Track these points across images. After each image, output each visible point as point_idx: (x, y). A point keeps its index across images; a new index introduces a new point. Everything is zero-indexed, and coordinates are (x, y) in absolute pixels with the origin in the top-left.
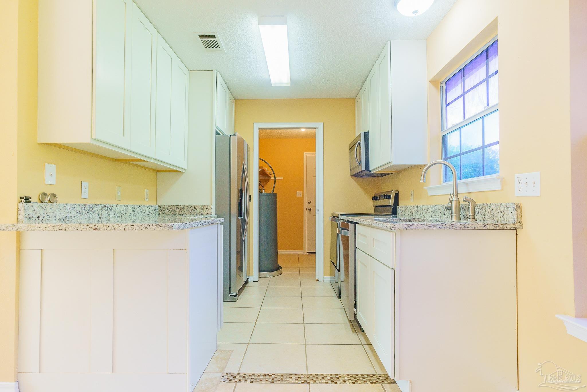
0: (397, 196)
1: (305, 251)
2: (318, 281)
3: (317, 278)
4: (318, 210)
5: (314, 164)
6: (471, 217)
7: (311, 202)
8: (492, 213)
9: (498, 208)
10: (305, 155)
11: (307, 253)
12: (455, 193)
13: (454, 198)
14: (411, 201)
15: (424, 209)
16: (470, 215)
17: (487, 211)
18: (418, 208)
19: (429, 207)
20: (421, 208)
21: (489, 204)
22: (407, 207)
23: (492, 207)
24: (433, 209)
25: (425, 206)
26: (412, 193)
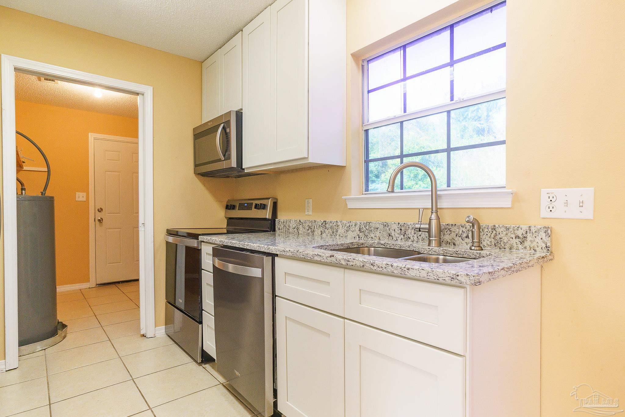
0: (275, 205)
1: (92, 283)
2: (145, 336)
3: (142, 332)
4: (143, 225)
5: (134, 155)
6: (476, 244)
7: (102, 209)
8: (498, 237)
9: (512, 232)
10: (91, 137)
11: (96, 285)
12: (434, 209)
13: (434, 216)
14: (307, 213)
15: (342, 226)
16: (474, 241)
17: (487, 235)
18: (326, 224)
19: (354, 224)
20: (335, 224)
21: (491, 226)
22: (300, 221)
23: (499, 230)
24: (363, 227)
25: (345, 222)
26: (308, 203)
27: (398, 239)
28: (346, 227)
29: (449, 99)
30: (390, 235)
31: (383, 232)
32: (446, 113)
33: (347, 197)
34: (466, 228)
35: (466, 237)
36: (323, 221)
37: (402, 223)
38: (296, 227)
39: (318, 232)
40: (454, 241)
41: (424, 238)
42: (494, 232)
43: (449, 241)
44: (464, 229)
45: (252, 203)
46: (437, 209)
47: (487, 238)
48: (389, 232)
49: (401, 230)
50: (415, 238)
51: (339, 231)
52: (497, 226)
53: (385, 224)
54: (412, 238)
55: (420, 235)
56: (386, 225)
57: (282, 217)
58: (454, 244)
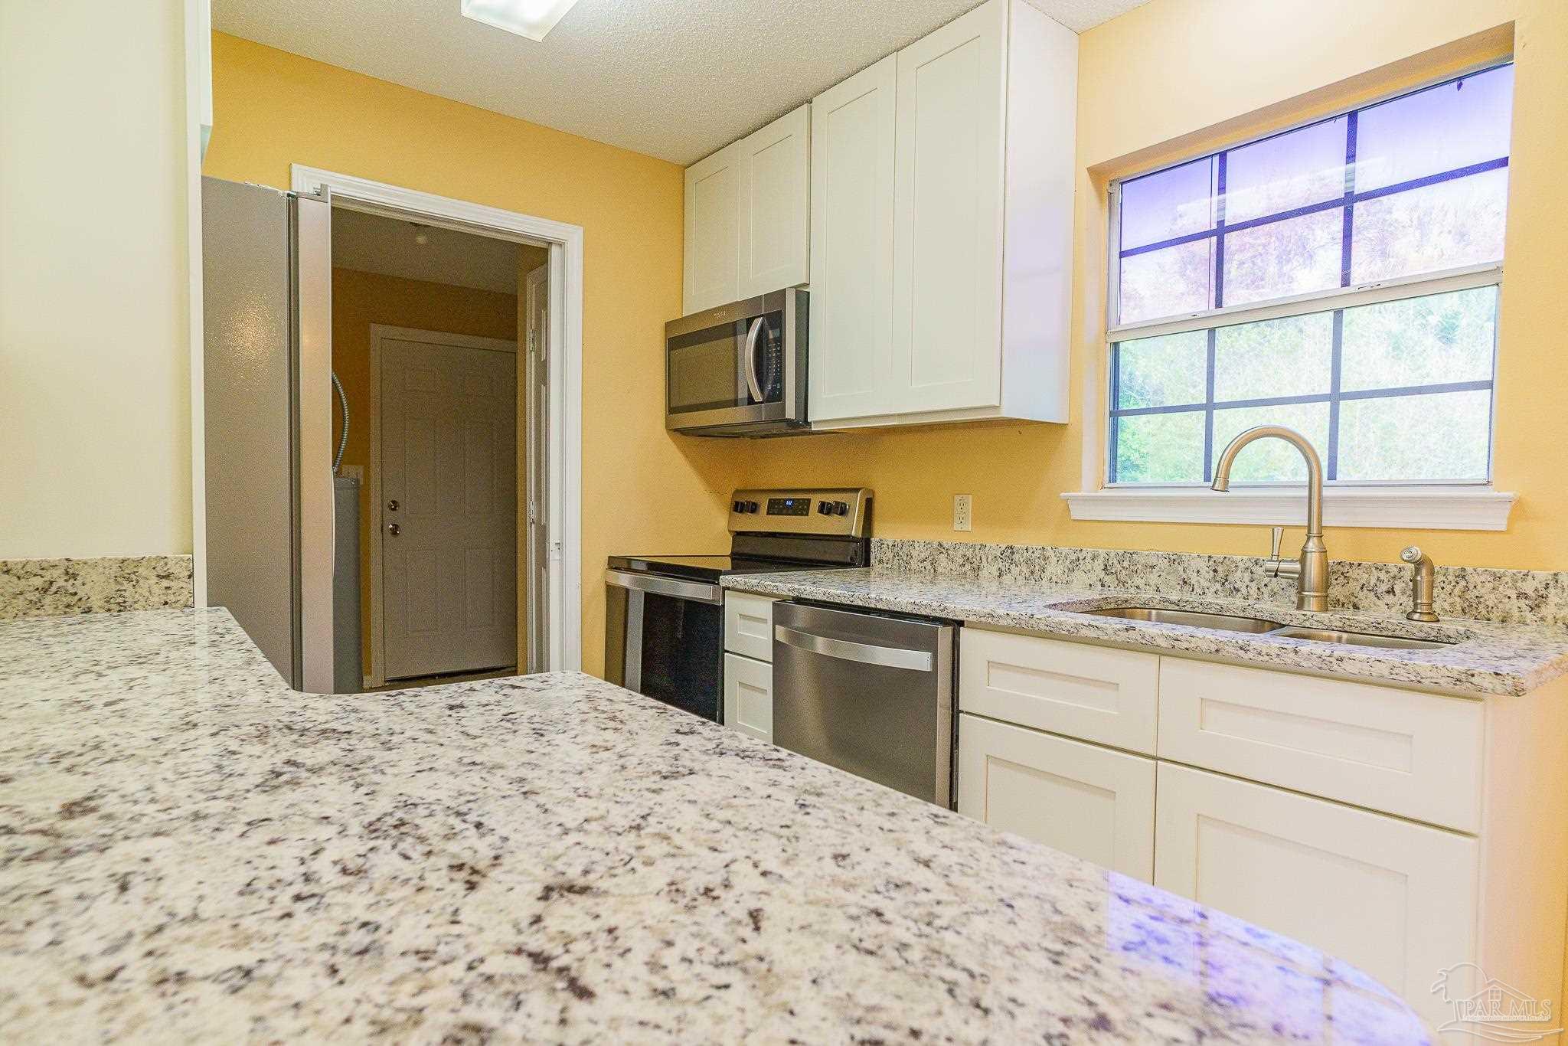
0: (869, 504)
4: (557, 547)
6: (1423, 609)
7: (396, 504)
9: (1510, 584)
10: (377, 334)
12: (1315, 529)
13: (1312, 545)
14: (957, 527)
15: (1056, 559)
16: (1419, 601)
17: (1443, 588)
18: (1013, 553)
19: (1089, 556)
20: (1037, 554)
21: (1455, 570)
22: (940, 545)
23: (1473, 579)
24: (1116, 562)
25: (1065, 550)
26: (962, 505)
27: (1206, 591)
28: (1068, 562)
29: (1339, 283)
30: (1185, 583)
31: (1168, 574)
32: (1332, 314)
33: (1070, 494)
34: (1387, 572)
35: (1388, 592)
36: (1005, 546)
37: (1218, 556)
38: (930, 558)
39: (989, 570)
40: (1356, 600)
41: (1276, 590)
42: (1463, 583)
43: (1342, 599)
44: (1383, 575)
45: (809, 500)
46: (1321, 527)
47: (1443, 595)
48: (1185, 576)
49: (1215, 571)
50: (1253, 591)
51: (1050, 570)
52: (1469, 570)
53: (1173, 557)
54: (1244, 591)
55: (1266, 585)
56: (1174, 560)
57: (884, 534)
58: (1356, 607)
